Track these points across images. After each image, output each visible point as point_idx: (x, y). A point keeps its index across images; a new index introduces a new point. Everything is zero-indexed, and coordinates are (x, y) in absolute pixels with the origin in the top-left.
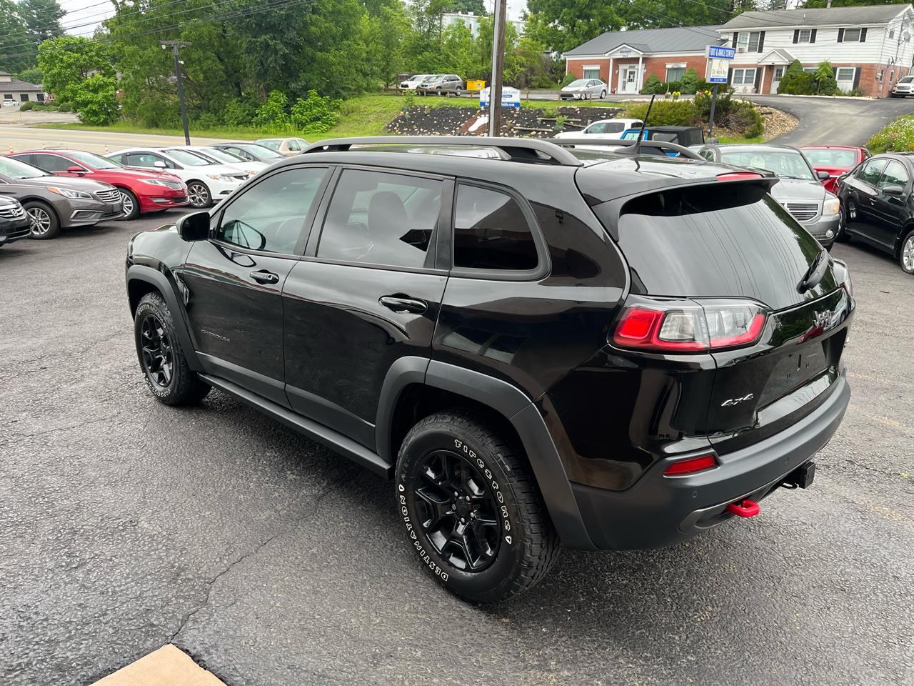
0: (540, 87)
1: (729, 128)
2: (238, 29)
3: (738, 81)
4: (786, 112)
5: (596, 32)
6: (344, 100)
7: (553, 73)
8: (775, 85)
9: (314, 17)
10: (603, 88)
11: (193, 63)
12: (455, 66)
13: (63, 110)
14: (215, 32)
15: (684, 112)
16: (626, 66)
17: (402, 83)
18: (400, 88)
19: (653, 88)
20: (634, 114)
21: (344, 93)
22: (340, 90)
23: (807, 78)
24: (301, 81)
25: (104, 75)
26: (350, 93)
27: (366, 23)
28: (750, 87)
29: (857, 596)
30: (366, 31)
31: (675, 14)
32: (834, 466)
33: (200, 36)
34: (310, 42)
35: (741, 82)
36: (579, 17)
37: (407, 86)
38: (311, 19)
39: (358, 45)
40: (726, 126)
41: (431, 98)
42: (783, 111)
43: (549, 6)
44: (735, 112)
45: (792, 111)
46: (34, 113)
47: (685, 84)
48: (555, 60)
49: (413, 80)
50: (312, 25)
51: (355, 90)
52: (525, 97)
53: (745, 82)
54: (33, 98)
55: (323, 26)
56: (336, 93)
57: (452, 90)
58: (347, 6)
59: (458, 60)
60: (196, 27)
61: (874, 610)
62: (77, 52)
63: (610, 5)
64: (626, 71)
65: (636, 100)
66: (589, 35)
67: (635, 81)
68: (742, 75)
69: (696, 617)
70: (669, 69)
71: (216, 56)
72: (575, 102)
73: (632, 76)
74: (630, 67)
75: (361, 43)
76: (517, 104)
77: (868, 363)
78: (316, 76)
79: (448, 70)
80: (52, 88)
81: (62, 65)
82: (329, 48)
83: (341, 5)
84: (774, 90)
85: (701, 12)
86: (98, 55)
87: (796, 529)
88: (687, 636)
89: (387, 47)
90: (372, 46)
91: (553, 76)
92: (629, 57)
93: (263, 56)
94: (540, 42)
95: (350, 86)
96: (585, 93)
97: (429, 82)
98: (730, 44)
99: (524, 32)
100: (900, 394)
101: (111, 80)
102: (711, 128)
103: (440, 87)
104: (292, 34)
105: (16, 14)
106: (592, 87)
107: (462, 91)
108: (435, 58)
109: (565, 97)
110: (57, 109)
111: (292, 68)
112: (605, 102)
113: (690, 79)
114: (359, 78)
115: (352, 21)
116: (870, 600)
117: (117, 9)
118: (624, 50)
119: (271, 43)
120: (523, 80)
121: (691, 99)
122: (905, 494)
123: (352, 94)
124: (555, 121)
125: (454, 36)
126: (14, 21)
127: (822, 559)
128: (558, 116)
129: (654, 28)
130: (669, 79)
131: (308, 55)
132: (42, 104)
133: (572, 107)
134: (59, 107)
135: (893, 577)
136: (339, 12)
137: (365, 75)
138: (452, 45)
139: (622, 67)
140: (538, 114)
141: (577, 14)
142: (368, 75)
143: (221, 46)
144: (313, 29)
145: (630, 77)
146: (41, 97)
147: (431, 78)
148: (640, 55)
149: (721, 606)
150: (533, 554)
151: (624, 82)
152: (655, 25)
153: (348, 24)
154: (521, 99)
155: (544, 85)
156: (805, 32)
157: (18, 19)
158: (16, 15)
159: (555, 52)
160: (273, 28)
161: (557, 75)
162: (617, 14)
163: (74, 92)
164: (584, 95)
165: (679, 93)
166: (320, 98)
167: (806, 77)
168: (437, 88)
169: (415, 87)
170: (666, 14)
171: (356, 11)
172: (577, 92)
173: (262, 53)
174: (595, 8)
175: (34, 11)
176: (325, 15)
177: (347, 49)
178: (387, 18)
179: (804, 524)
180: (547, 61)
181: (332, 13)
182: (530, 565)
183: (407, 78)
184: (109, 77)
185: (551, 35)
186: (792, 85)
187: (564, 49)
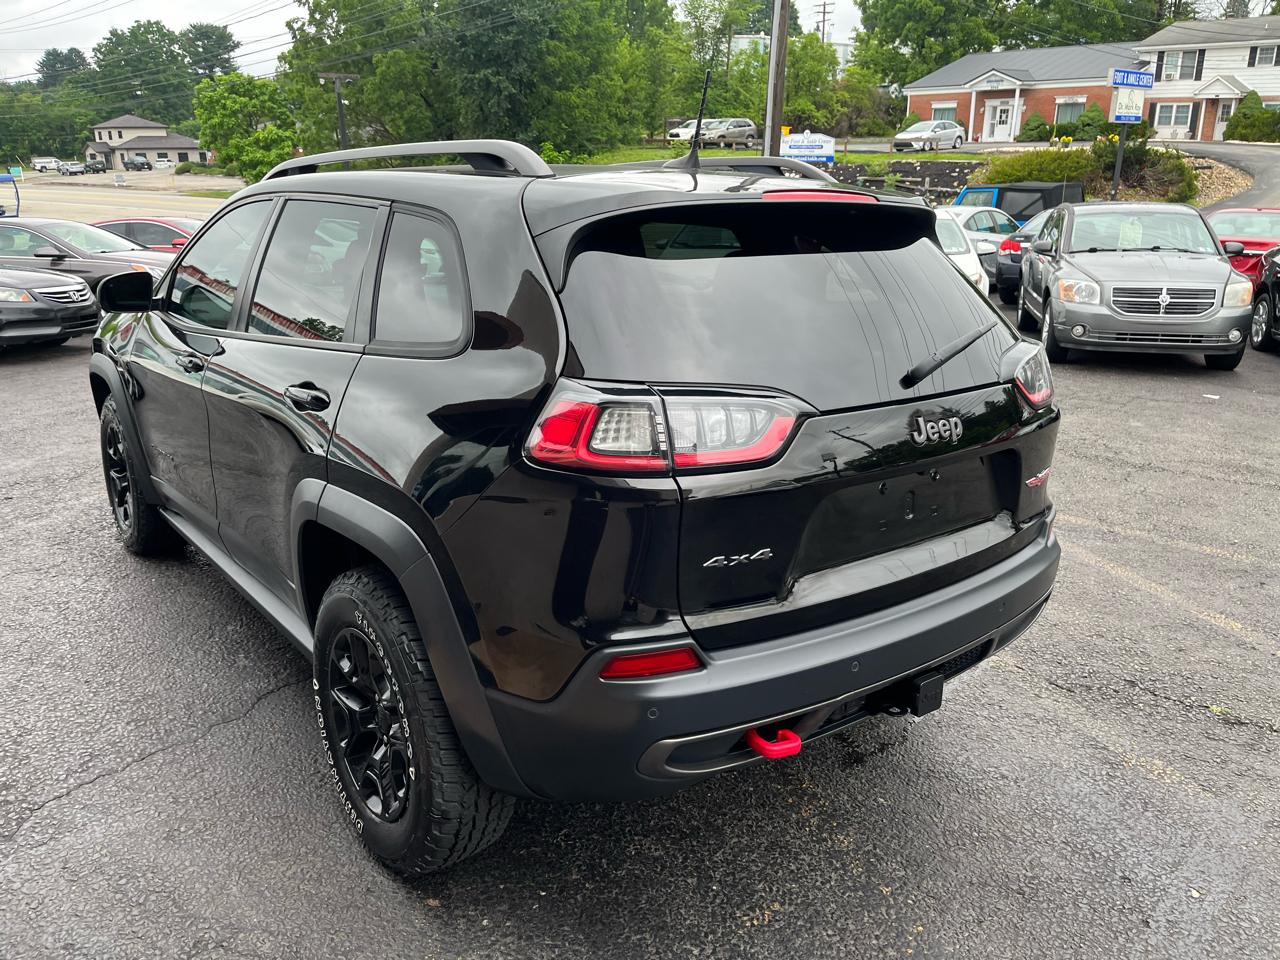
0: (870, 134)
1: (1143, 189)
2: (450, 62)
3: (1165, 121)
4: (1234, 167)
5: (954, 54)
6: (589, 155)
7: (890, 115)
8: (1221, 128)
9: (552, 43)
10: (958, 134)
11: (391, 109)
12: (747, 107)
13: (230, 174)
14: (422, 67)
15: (1076, 165)
16: (996, 102)
17: (671, 131)
18: (669, 138)
19: (1034, 131)
20: (999, 169)
21: (590, 147)
22: (585, 142)
23: (1268, 118)
24: (532, 131)
25: (279, 127)
26: (599, 146)
27: (625, 51)
28: (1183, 131)
29: (1041, 906)
30: (624, 62)
31: (1072, 26)
32: (1099, 689)
33: (402, 73)
34: (547, 79)
35: (1170, 123)
36: (930, 34)
37: (677, 135)
38: (548, 47)
39: (612, 80)
40: (1140, 185)
41: (710, 151)
42: (1230, 165)
43: (887, 20)
44: (1153, 165)
45: (1243, 164)
46: (193, 178)
47: (1084, 126)
48: (893, 96)
49: (687, 127)
50: (549, 55)
51: (606, 142)
52: (842, 148)
53: (1176, 123)
54: (194, 157)
55: (564, 56)
56: (580, 146)
57: (739, 140)
58: (598, 27)
59: (752, 99)
60: (395, 60)
61: (1062, 933)
62: (244, 96)
63: (977, 16)
64: (995, 108)
65: (1004, 149)
66: (944, 59)
67: (1009, 122)
68: (1171, 112)
69: (745, 918)
70: (1060, 105)
71: (423, 100)
72: (914, 154)
73: (1004, 116)
74: (1002, 103)
75: (616, 77)
76: (830, 159)
77: (1230, 530)
78: (552, 124)
79: (738, 113)
80: (211, 143)
81: (224, 112)
82: (571, 85)
83: (590, 26)
84: (1218, 135)
85: (1112, 24)
86: (271, 99)
87: (986, 786)
88: (714, 950)
89: (654, 82)
90: (632, 82)
91: (890, 118)
92: (1000, 88)
93: (483, 98)
94: (872, 71)
95: (599, 137)
96: (930, 140)
97: (708, 129)
98: (1153, 68)
99: (853, 59)
100: (1263, 580)
101: (288, 134)
102: (1115, 188)
103: (723, 136)
104: (521, 68)
105: (177, 46)
106: (940, 132)
107: (755, 141)
108: (720, 96)
109: (901, 146)
110: (222, 173)
111: (522, 114)
112: (960, 153)
113: (1092, 119)
114: (612, 125)
115: (602, 48)
116: (1062, 915)
117: (294, 37)
118: (993, 78)
119: (493, 80)
120: (845, 124)
121: (1088, 147)
122: (1203, 741)
123: (603, 148)
124: (883, 181)
125: (748, 64)
126: (173, 57)
127: (1009, 838)
128: (887, 174)
129: (1042, 47)
130: (1059, 119)
131: (542, 95)
132: (204, 166)
133: (910, 161)
134: (225, 170)
135: (1122, 878)
136: (588, 36)
137: (621, 121)
138: (744, 78)
139: (990, 103)
140: (859, 172)
141: (928, 29)
142: (625, 122)
143: (430, 86)
144: (550, 59)
145: (1001, 117)
146: (203, 156)
147: (711, 123)
148: (1016, 85)
149: (796, 904)
150: (446, 798)
151: (993, 125)
152: (1043, 43)
153: (598, 53)
154: (836, 151)
155: (876, 132)
156: (1267, 49)
157: (179, 54)
158: (176, 48)
159: (895, 85)
160: (497, 61)
161: (895, 115)
162: (987, 28)
163: (240, 149)
164: (928, 143)
165: (1070, 138)
166: (556, 154)
167: (1266, 115)
168: (719, 137)
169: (688, 137)
170: (1060, 28)
171: (611, 33)
172: (918, 140)
173: (482, 94)
174: (955, 20)
175: (200, 43)
176: (567, 41)
177: (595, 86)
178: (653, 43)
179: (1003, 777)
180: (881, 98)
181: (578, 37)
182: (445, 817)
183: (678, 125)
184: (286, 130)
185: (890, 60)
186: (1245, 127)
187: (907, 80)
